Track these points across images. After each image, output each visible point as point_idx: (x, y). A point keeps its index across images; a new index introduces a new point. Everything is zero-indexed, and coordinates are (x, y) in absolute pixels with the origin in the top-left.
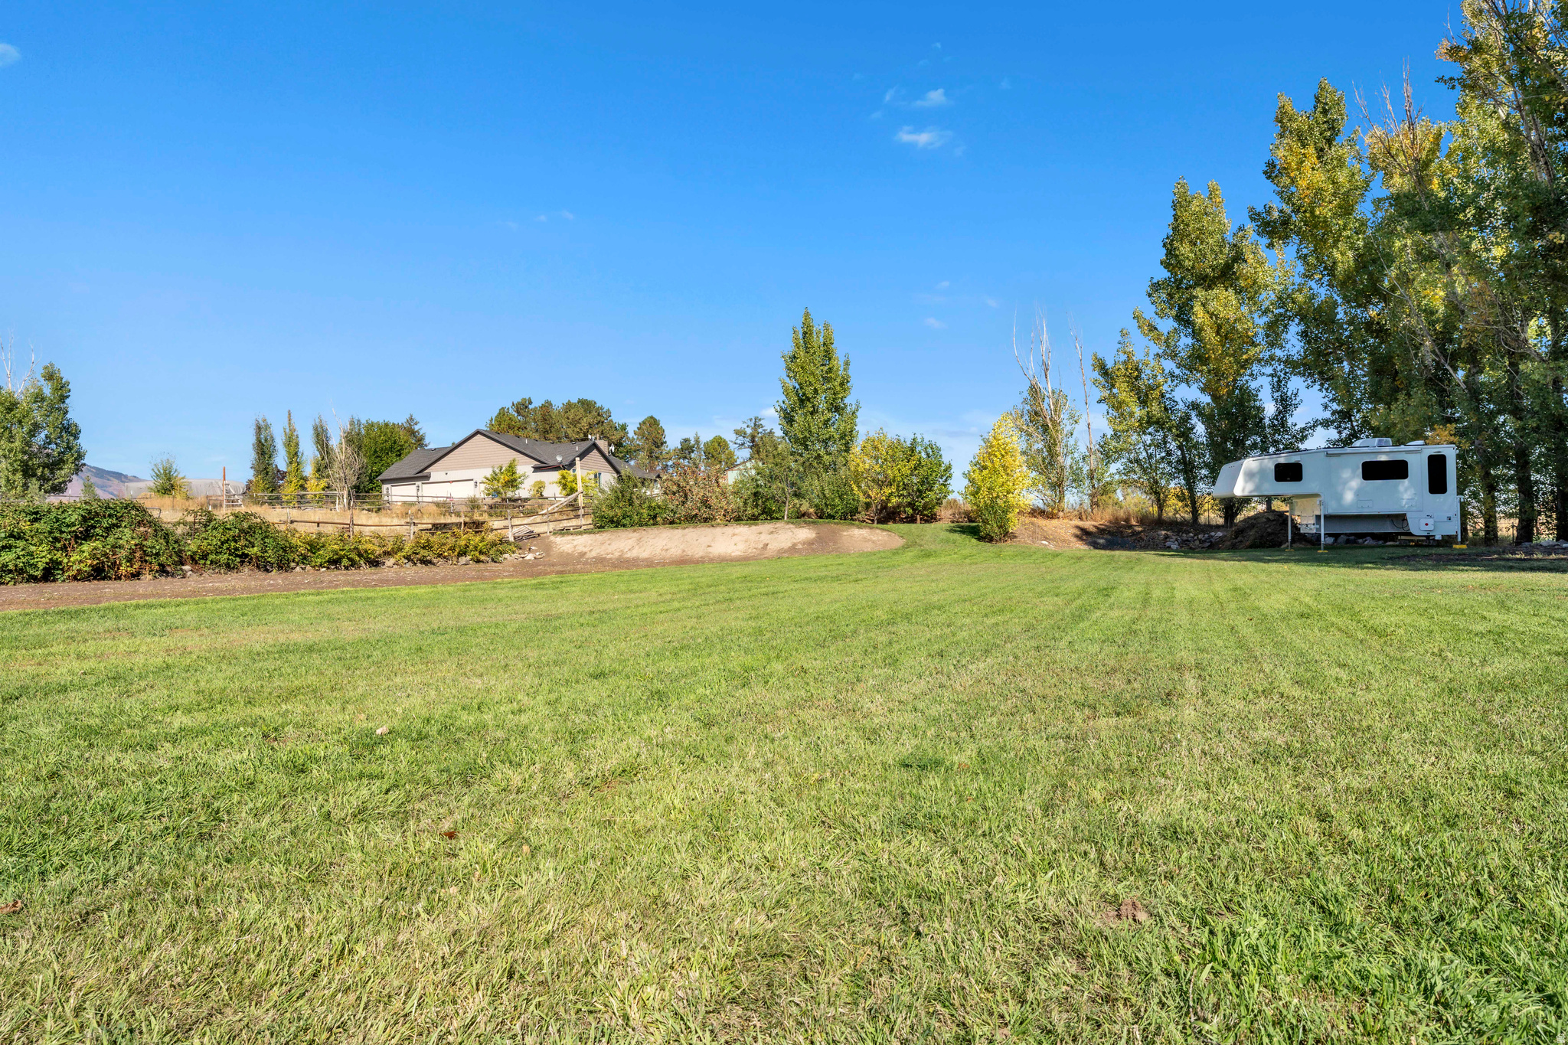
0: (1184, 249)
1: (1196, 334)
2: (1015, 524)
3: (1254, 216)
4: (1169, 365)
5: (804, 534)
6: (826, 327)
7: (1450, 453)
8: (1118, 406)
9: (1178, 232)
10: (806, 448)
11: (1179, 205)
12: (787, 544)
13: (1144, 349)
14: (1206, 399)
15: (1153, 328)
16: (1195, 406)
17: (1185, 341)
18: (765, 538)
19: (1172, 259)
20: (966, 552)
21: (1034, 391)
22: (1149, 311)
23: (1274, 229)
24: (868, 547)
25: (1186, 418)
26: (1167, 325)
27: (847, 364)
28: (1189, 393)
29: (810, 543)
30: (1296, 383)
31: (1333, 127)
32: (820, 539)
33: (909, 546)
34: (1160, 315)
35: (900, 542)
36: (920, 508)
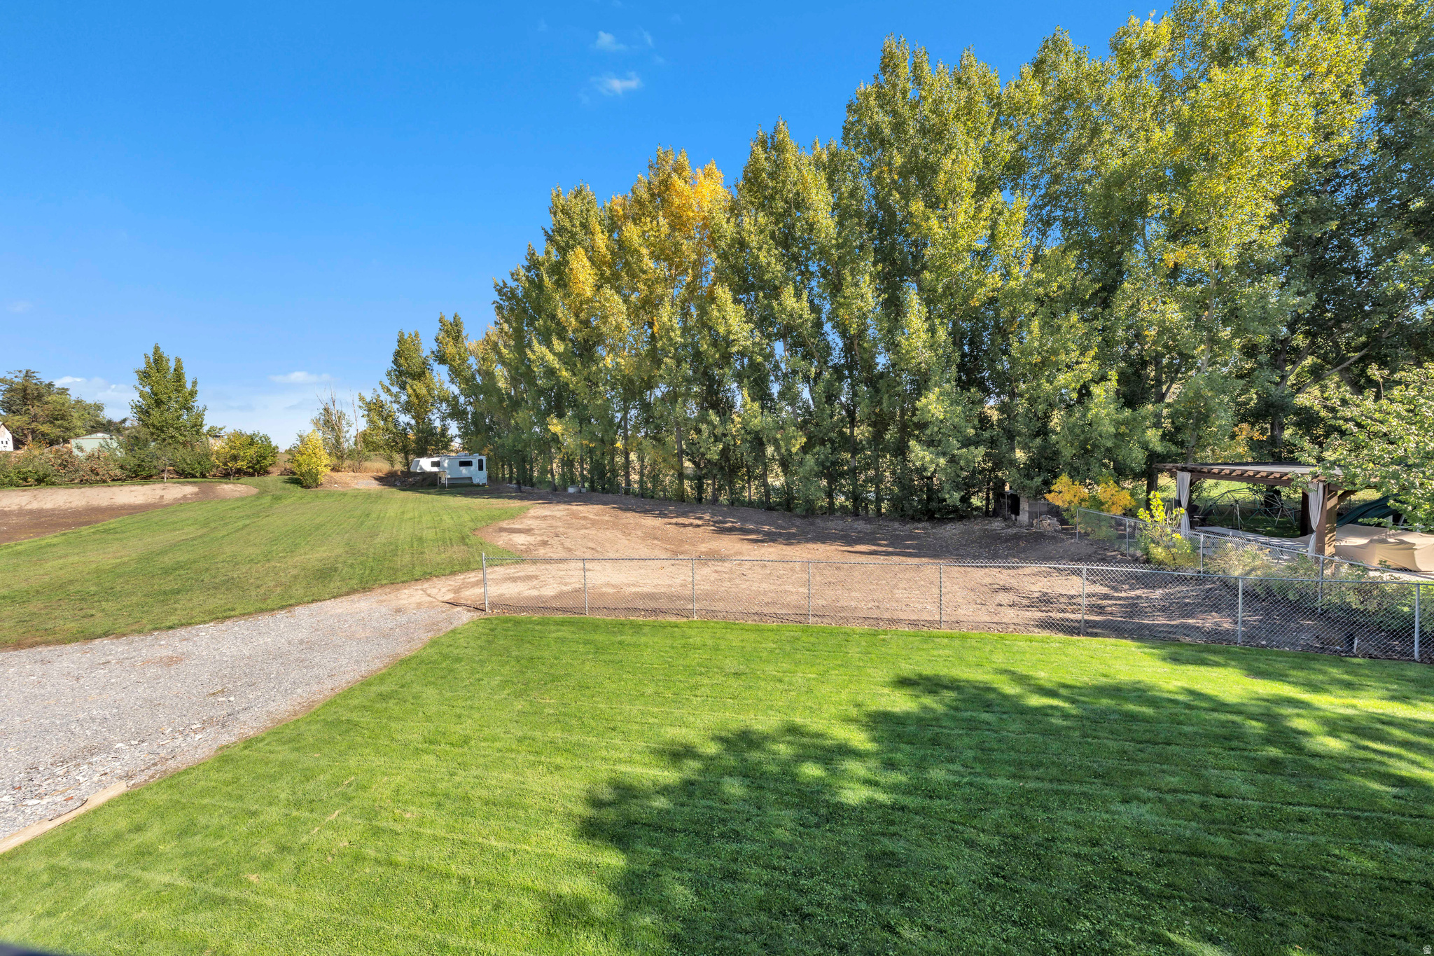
0: (402, 361)
1: (409, 396)
2: (322, 479)
3: (433, 352)
4: (395, 406)
5: (189, 490)
6: (178, 360)
7: (484, 458)
8: (371, 421)
9: (398, 354)
10: (163, 432)
11: (401, 341)
12: (179, 496)
13: (385, 397)
14: (413, 422)
15: (389, 390)
16: (408, 424)
17: (404, 398)
19: (395, 362)
20: (299, 495)
21: (326, 410)
22: (387, 383)
23: (442, 359)
24: (237, 495)
25: (405, 430)
26: (395, 389)
27: (195, 383)
28: (404, 419)
29: (197, 494)
30: (449, 421)
31: (459, 332)
32: (202, 491)
33: (263, 492)
34: (392, 384)
35: (254, 491)
36: (257, 469)
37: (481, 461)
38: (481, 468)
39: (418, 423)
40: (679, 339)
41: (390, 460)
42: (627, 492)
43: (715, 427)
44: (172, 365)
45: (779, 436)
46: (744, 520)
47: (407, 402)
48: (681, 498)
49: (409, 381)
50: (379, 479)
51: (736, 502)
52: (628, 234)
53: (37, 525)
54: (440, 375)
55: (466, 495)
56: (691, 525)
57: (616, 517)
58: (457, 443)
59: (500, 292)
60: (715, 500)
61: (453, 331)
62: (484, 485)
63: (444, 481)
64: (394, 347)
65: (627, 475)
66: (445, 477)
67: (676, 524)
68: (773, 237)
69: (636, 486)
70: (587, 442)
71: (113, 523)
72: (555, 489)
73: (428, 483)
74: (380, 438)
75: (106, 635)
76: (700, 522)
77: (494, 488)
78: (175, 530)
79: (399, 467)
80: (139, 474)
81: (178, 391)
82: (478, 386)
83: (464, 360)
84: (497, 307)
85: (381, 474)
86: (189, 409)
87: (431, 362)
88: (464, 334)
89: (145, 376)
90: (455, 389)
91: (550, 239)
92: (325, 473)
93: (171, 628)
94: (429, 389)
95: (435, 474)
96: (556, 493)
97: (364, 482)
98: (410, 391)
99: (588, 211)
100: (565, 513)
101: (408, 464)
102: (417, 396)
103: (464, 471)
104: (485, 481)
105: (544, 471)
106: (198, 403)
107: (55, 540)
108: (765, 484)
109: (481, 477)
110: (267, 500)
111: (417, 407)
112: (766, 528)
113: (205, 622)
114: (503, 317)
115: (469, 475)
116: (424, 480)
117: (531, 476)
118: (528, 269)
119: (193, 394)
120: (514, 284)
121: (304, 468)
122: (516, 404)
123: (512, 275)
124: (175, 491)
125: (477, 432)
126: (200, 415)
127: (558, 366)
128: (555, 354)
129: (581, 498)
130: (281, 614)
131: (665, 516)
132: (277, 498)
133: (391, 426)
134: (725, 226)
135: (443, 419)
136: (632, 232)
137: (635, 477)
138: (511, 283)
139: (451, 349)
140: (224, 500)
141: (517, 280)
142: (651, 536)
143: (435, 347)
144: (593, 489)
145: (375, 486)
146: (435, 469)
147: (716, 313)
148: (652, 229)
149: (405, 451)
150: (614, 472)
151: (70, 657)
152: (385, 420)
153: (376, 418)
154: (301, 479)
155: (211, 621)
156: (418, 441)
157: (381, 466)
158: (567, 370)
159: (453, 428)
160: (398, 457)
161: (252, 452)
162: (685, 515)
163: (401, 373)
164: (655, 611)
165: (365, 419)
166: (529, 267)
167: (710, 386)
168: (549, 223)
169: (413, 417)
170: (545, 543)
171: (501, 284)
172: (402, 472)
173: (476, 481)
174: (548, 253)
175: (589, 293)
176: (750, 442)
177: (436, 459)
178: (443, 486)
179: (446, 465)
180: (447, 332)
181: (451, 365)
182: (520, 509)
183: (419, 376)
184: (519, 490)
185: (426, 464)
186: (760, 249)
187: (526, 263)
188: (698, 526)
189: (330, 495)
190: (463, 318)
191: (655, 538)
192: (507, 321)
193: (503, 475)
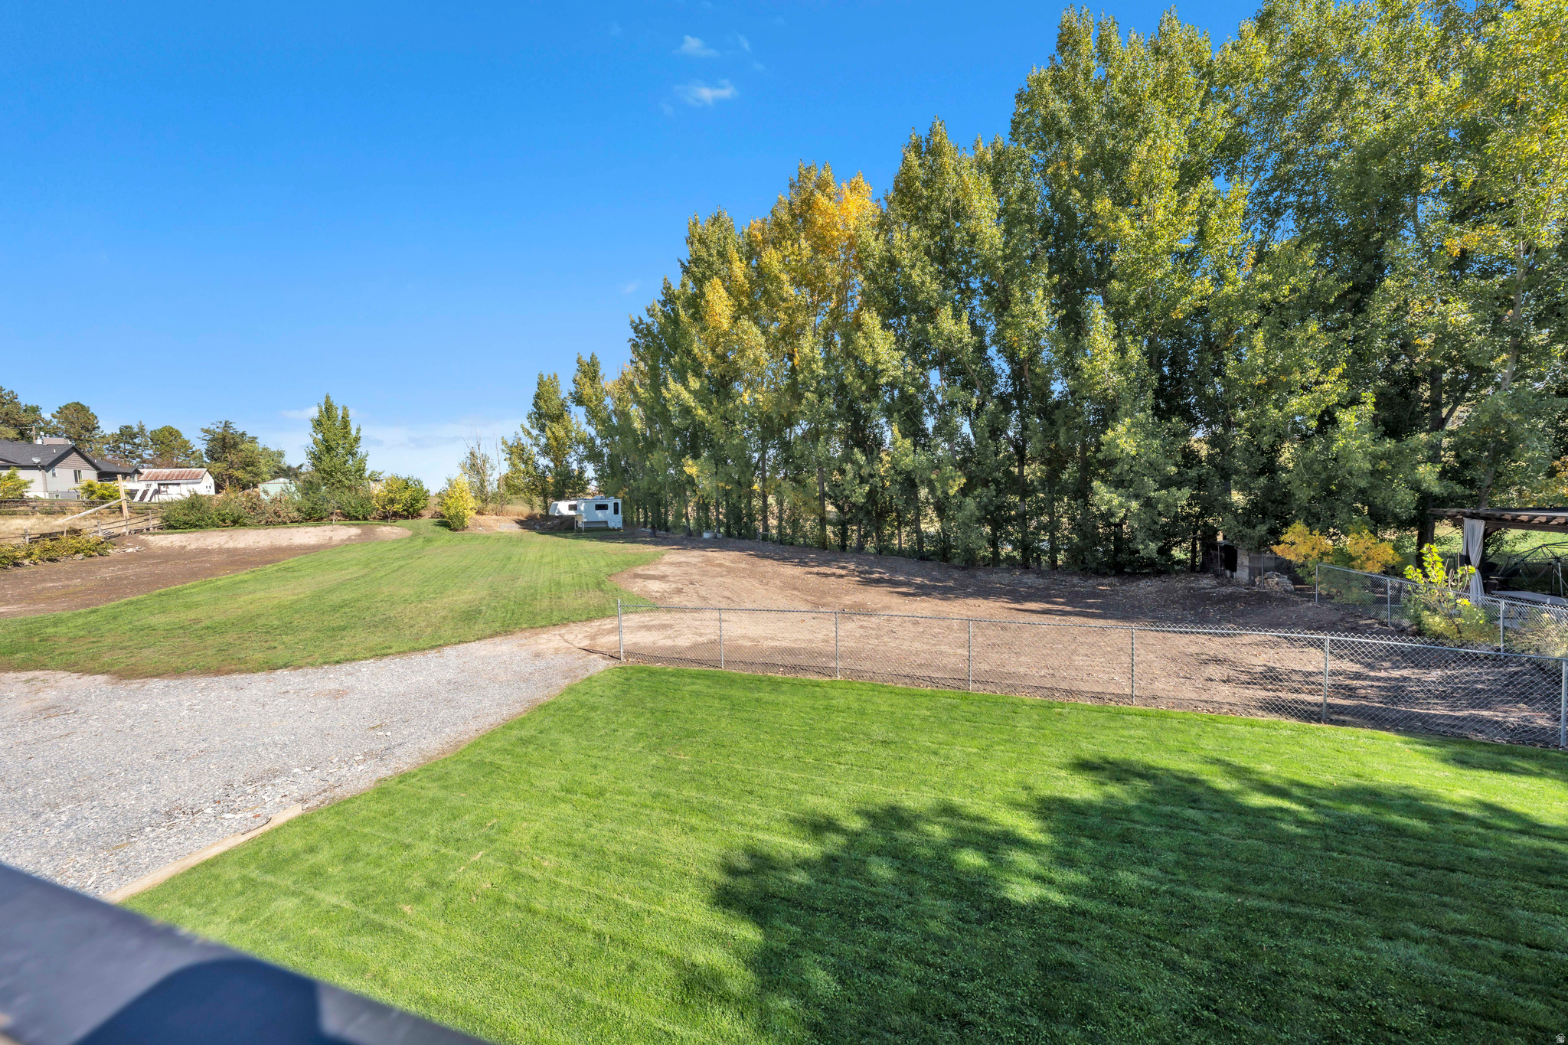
0: (542, 403)
1: (548, 439)
2: (468, 522)
3: (571, 394)
4: (535, 449)
5: (354, 531)
6: (345, 409)
7: (619, 501)
8: (513, 465)
9: (538, 396)
10: (332, 476)
11: (541, 384)
12: (345, 537)
13: (526, 441)
14: (552, 465)
15: (529, 433)
16: (547, 467)
17: (543, 441)
18: (329, 534)
19: (536, 405)
20: (447, 537)
21: (472, 454)
22: (527, 425)
23: (579, 400)
24: (394, 536)
25: (544, 472)
26: (535, 432)
27: (359, 430)
28: (544, 461)
29: (360, 535)
30: (586, 463)
31: (596, 372)
32: (364, 533)
33: (416, 535)
34: (532, 427)
35: (409, 533)
36: (411, 512)
37: (616, 505)
38: (616, 512)
39: (556, 466)
40: (821, 371)
41: (530, 503)
42: (765, 538)
43: (861, 467)
44: (340, 413)
45: (933, 477)
46: (894, 570)
47: (547, 445)
48: (823, 545)
49: (548, 423)
50: (520, 523)
51: (884, 551)
52: (767, 260)
53: (232, 563)
54: (578, 418)
55: (602, 539)
56: (833, 575)
57: (753, 564)
58: (593, 487)
59: (636, 329)
60: (860, 548)
61: (590, 371)
62: (619, 529)
63: (580, 524)
64: (534, 390)
65: (765, 519)
66: (582, 521)
67: (818, 574)
68: (927, 252)
69: (774, 531)
70: (723, 484)
71: (291, 562)
72: (690, 534)
73: (566, 527)
74: (521, 482)
75: (286, 666)
76: (843, 572)
77: (628, 533)
78: (342, 569)
79: (538, 511)
80: (312, 516)
81: (345, 438)
82: (615, 428)
83: (600, 401)
84: (633, 345)
85: (521, 518)
86: (353, 455)
87: (569, 403)
88: (600, 374)
89: (318, 424)
90: (591, 431)
91: (686, 270)
92: (471, 515)
93: (338, 662)
94: (567, 431)
95: (572, 517)
96: (690, 539)
97: (505, 526)
98: (549, 434)
99: (725, 238)
100: (700, 559)
101: (546, 508)
102: (556, 439)
103: (600, 515)
104: (620, 525)
105: (679, 515)
106: (361, 449)
107: (246, 577)
108: (918, 531)
109: (615, 521)
110: (420, 541)
111: (555, 450)
112: (919, 580)
113: (366, 658)
114: (639, 355)
115: (604, 519)
116: (562, 523)
117: (666, 521)
118: (664, 304)
119: (357, 440)
120: (649, 320)
121: (452, 512)
122: (651, 445)
123: (648, 310)
124: (341, 532)
125: (614, 474)
126: (363, 460)
127: (693, 405)
128: (690, 392)
129: (717, 544)
130: (432, 654)
131: (805, 564)
132: (428, 541)
133: (531, 469)
134: (873, 244)
135: (580, 461)
136: (772, 258)
137: (773, 522)
138: (647, 320)
139: (588, 391)
140: (383, 541)
141: (652, 316)
142: (791, 586)
143: (573, 389)
144: (729, 534)
145: (516, 529)
146: (572, 513)
147: (862, 341)
148: (793, 253)
149: (544, 494)
150: (751, 517)
151: (258, 685)
152: (526, 463)
153: (517, 461)
154: (449, 523)
155: (371, 658)
156: (556, 484)
157: (522, 509)
158: (703, 408)
159: (590, 471)
160: (538, 501)
161: (406, 495)
162: (827, 563)
163: (540, 416)
164: (794, 668)
165: (507, 463)
166: (665, 301)
167: (855, 423)
168: (685, 253)
169: (552, 460)
170: (679, 591)
171: (637, 321)
172: (541, 515)
173: (611, 525)
174: (684, 285)
175: (726, 325)
176: (900, 483)
177: (573, 503)
178: (580, 530)
179: (582, 508)
180: (584, 372)
181: (588, 406)
182: (655, 554)
183: (557, 418)
184: (653, 534)
185: (563, 508)
186: (913, 267)
187: (662, 298)
188: (842, 576)
189: (475, 538)
190: (599, 359)
191: (795, 589)
192: (642, 359)
193: (638, 519)
